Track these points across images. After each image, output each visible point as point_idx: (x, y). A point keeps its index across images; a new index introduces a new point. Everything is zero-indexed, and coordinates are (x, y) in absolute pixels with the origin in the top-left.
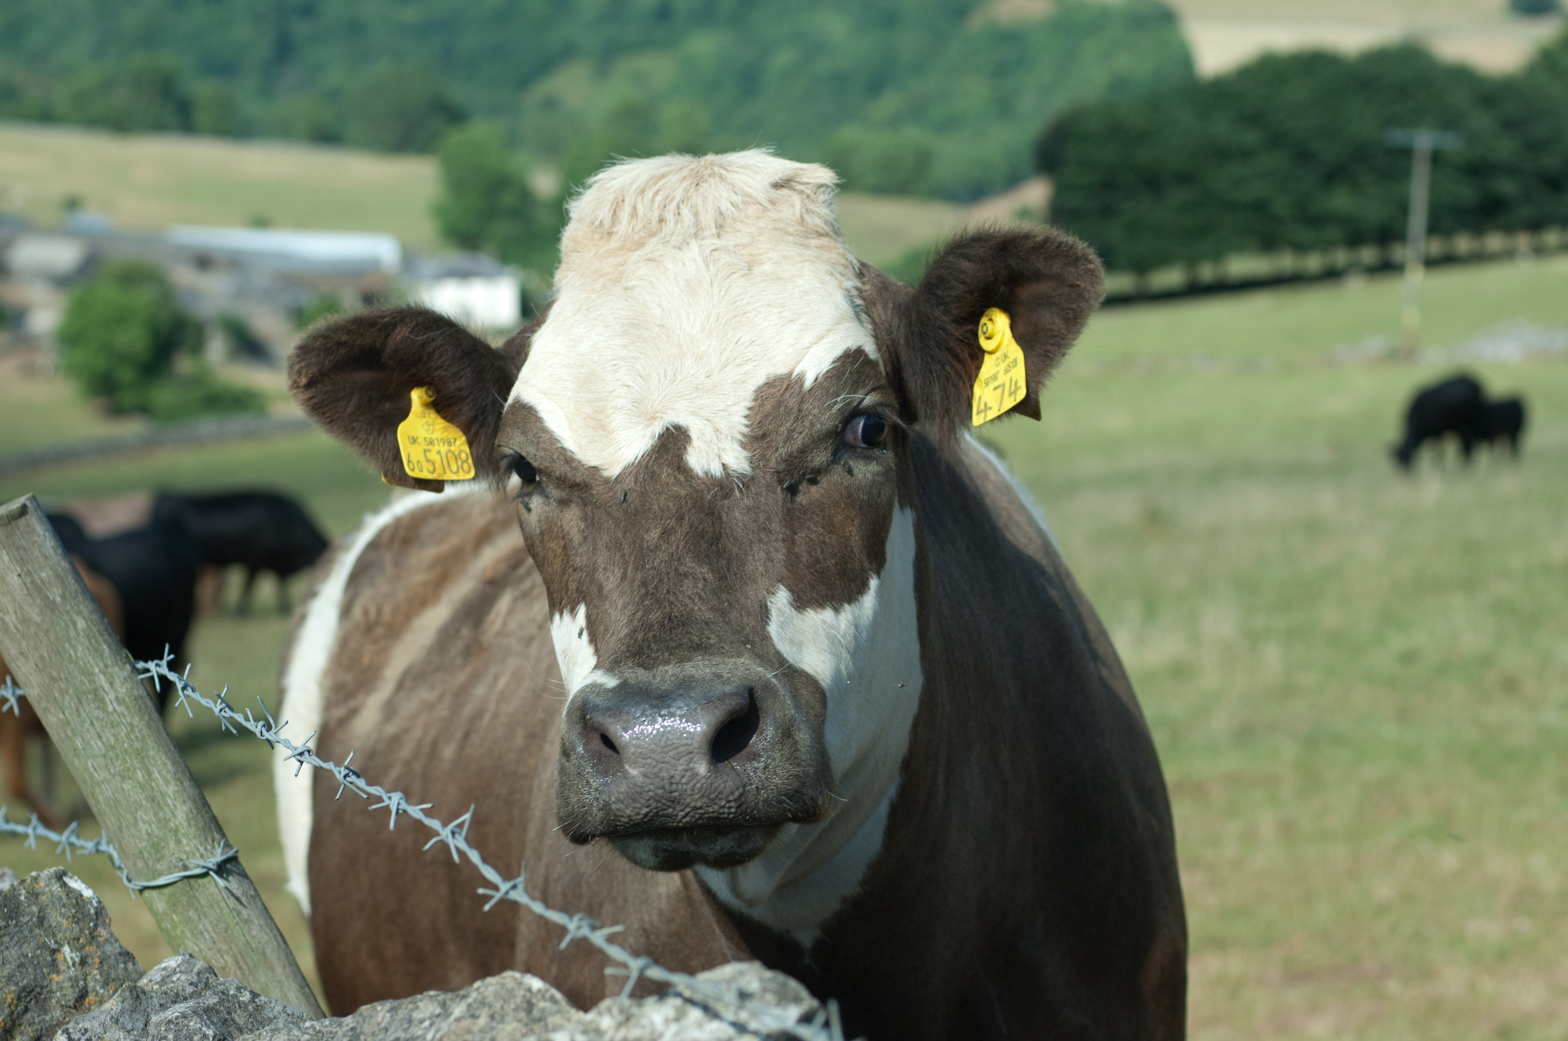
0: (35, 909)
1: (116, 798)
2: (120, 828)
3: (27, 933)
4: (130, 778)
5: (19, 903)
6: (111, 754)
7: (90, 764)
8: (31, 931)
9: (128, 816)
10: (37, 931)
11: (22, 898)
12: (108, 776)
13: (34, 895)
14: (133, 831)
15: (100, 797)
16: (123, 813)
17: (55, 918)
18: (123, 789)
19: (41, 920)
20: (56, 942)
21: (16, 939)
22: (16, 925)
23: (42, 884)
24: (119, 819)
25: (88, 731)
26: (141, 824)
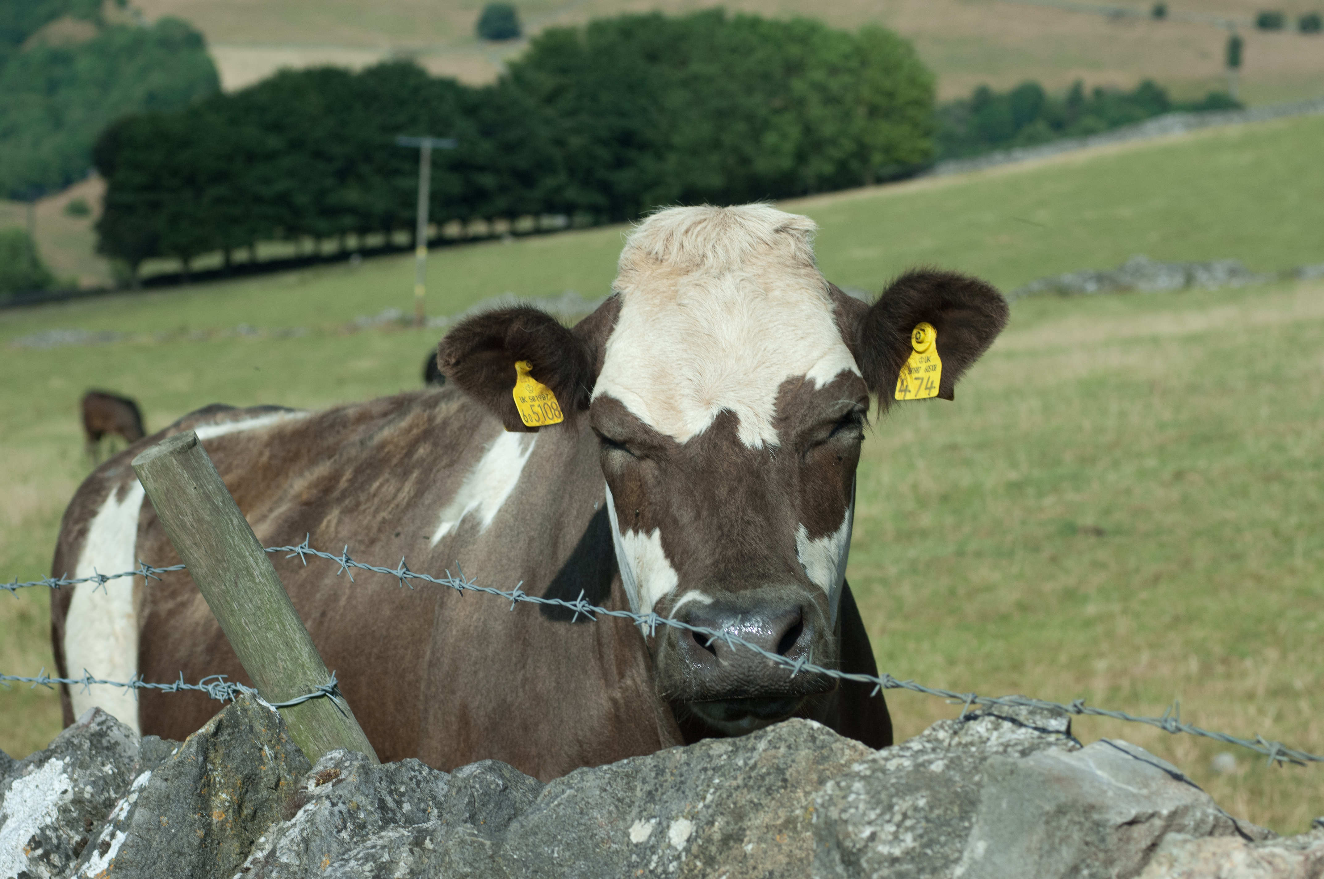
0: (246, 720)
1: (261, 643)
2: (263, 666)
3: (244, 737)
4: (272, 629)
5: (238, 716)
6: (259, 613)
7: (243, 621)
8: (247, 736)
9: (270, 656)
10: (250, 736)
11: (239, 713)
12: (257, 629)
13: (245, 710)
14: (273, 667)
15: (249, 644)
16: (266, 654)
17: (259, 727)
18: (267, 637)
19: (251, 728)
20: (261, 744)
21: (239, 741)
22: (238, 732)
23: (248, 703)
24: (263, 658)
25: (243, 597)
26: (279, 662)
